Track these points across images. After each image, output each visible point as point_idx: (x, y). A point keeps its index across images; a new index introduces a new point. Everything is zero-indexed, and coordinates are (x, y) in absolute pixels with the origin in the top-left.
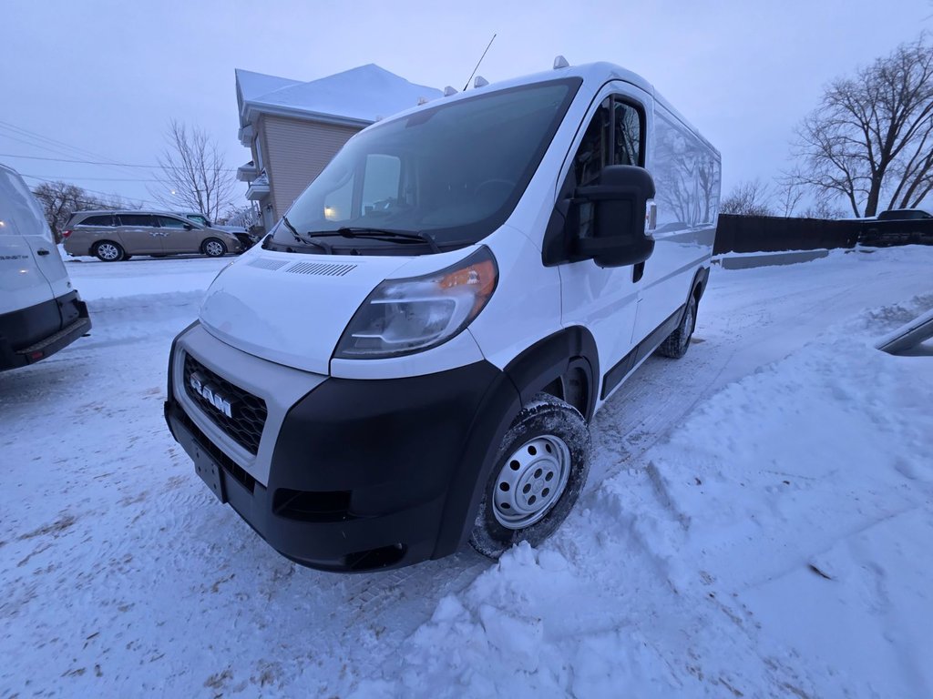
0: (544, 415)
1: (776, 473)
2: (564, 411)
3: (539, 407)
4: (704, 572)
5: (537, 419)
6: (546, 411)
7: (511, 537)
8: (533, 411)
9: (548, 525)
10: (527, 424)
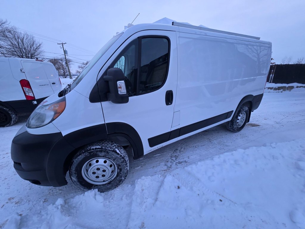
0: (98, 151)
1: (220, 195)
2: (108, 151)
3: (96, 148)
4: (144, 223)
5: (94, 152)
6: (98, 150)
7: (92, 186)
8: (93, 149)
9: (108, 186)
10: (90, 153)
